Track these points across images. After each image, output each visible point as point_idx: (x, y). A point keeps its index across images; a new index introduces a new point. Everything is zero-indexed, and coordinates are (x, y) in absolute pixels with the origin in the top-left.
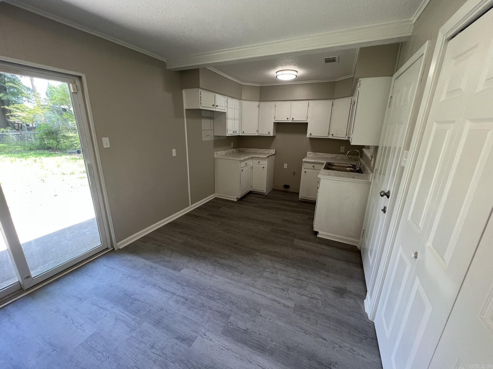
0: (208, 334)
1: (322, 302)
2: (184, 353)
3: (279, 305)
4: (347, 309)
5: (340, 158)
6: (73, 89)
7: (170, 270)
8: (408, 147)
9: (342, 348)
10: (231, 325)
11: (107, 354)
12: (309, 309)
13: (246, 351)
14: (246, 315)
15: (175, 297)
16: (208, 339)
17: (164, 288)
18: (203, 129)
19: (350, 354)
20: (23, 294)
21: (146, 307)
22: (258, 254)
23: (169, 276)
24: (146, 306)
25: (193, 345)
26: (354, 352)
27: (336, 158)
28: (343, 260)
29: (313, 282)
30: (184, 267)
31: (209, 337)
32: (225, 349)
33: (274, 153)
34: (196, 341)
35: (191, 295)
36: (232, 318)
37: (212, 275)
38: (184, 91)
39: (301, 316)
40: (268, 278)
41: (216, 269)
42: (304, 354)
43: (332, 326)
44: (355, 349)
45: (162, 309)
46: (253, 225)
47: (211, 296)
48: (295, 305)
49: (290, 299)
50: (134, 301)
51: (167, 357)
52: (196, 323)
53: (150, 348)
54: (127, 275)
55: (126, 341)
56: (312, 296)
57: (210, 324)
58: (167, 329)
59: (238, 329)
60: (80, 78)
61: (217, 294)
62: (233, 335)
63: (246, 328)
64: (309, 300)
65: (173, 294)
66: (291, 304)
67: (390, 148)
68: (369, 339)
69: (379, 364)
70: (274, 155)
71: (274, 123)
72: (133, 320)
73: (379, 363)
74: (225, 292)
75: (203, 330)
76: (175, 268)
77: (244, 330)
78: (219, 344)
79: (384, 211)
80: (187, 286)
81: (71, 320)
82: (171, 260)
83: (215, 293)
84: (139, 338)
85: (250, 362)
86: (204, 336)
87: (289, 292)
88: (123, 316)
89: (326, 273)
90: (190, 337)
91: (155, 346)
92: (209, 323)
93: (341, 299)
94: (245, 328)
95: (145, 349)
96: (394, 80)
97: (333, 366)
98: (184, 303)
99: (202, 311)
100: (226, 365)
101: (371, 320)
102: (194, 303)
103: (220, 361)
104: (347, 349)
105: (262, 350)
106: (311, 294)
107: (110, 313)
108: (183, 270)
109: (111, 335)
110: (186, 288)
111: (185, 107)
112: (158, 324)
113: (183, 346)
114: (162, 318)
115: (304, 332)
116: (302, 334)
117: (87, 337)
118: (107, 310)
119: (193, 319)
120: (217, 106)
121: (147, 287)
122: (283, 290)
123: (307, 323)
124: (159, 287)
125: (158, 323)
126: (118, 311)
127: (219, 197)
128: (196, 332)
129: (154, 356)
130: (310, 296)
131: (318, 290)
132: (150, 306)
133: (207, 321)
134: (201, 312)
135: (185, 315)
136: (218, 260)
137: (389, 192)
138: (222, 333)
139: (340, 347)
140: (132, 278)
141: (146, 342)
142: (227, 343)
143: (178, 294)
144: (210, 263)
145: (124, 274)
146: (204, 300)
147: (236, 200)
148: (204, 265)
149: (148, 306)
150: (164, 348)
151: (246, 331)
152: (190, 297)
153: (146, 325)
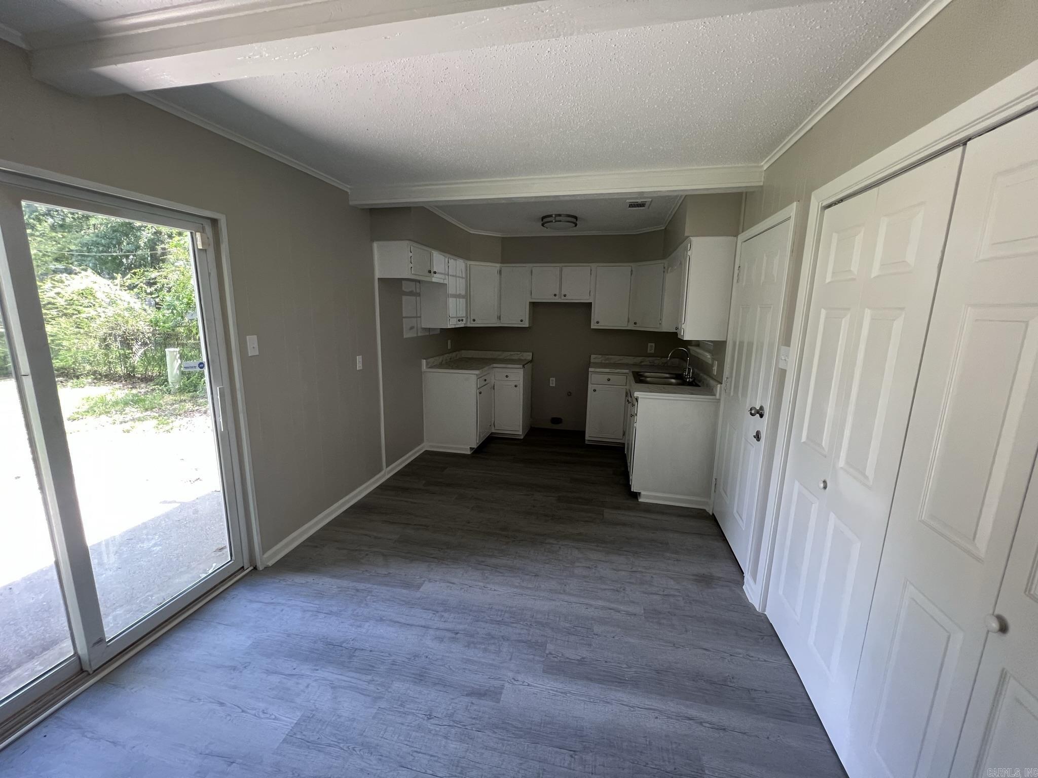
0: (520, 677)
1: (683, 599)
2: (492, 714)
3: (619, 614)
4: (724, 603)
5: (648, 363)
6: (203, 243)
7: (398, 590)
8: (787, 340)
9: (733, 656)
10: (554, 657)
11: (348, 745)
12: (669, 612)
13: (596, 690)
14: (572, 638)
15: (431, 632)
16: (525, 685)
17: (403, 621)
18: (404, 315)
19: (748, 661)
20: (87, 681)
21: (383, 658)
22: (551, 541)
23: (403, 601)
24: (382, 656)
25: (503, 698)
26: (751, 658)
27: (642, 364)
28: (694, 533)
29: (658, 572)
30: (424, 581)
31: (524, 682)
32: (559, 694)
33: (530, 358)
34: (504, 691)
35: (460, 623)
36: (550, 647)
37: (484, 587)
38: (375, 245)
39: (659, 624)
40: (584, 577)
41: (486, 575)
42: (685, 675)
43: (710, 630)
44: (752, 654)
45: (416, 656)
46: (522, 493)
47: (498, 620)
48: (644, 609)
49: (633, 602)
50: (354, 653)
51: (465, 726)
52: (492, 665)
53: (426, 718)
54: (312, 611)
55: (374, 718)
56: (665, 593)
57: (518, 663)
58: (441, 684)
59: (567, 660)
60: (214, 222)
61: (507, 615)
62: (563, 671)
63: (581, 658)
64: (663, 599)
65: (425, 629)
66: (639, 610)
67: (750, 344)
68: (766, 638)
69: (789, 667)
70: (531, 361)
71: (530, 302)
72: (369, 684)
73: (789, 665)
74: (520, 610)
75: (509, 674)
76: (407, 585)
77: (578, 660)
78: (546, 689)
79: (758, 437)
80: (445, 611)
81: (236, 707)
82: (391, 572)
83: (503, 613)
84: (395, 708)
85: (608, 703)
86: (515, 683)
87: (627, 592)
88: (344, 681)
89: (674, 556)
90: (492, 689)
91: (434, 714)
92: (515, 662)
93: (710, 590)
94: (579, 658)
95: (417, 722)
96: (741, 243)
97: (731, 682)
98: (454, 640)
99: (493, 646)
100: (570, 715)
101: (760, 611)
102: (472, 636)
103: (558, 711)
104: (741, 656)
105: (619, 683)
106: (662, 590)
107: (316, 680)
108: (424, 585)
109: (338, 715)
110: (446, 615)
111: (378, 275)
112: (421, 680)
113: (485, 705)
114: (424, 670)
115: (672, 645)
116: (670, 648)
117: (291, 728)
118: (304, 677)
119: (483, 660)
120: (435, 273)
121: (368, 624)
122: (617, 591)
123: (672, 632)
124: (391, 620)
125: (420, 678)
126: (329, 673)
127: (432, 450)
128: (499, 679)
129: (441, 729)
130: (662, 593)
131: (672, 583)
132: (389, 654)
133: (511, 659)
134: (492, 648)
135: (465, 657)
136: (483, 560)
137: (762, 408)
138: (544, 672)
139: (731, 655)
140: (326, 615)
141: (414, 711)
142: (559, 685)
143: (435, 627)
144: (470, 568)
145: (304, 611)
146: (489, 628)
147: (469, 452)
148: (461, 572)
149: (387, 655)
150: (453, 714)
151: (582, 661)
152: (461, 627)
153: (399, 686)
